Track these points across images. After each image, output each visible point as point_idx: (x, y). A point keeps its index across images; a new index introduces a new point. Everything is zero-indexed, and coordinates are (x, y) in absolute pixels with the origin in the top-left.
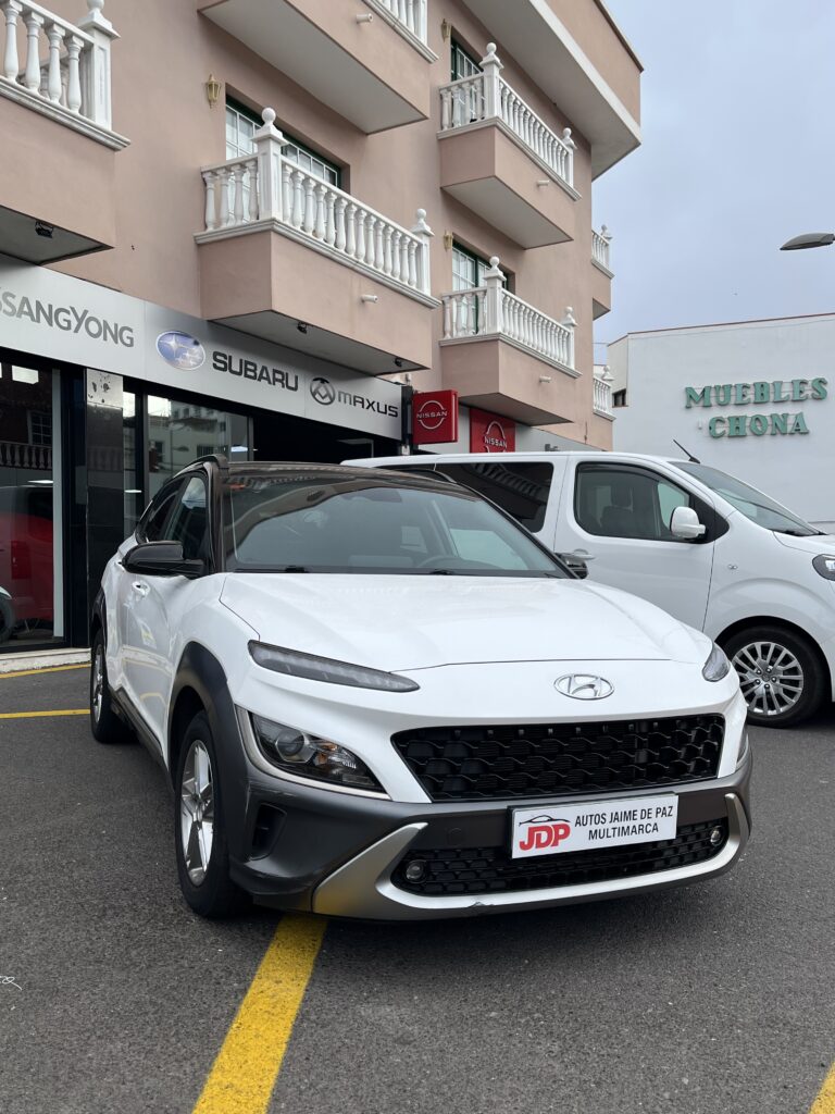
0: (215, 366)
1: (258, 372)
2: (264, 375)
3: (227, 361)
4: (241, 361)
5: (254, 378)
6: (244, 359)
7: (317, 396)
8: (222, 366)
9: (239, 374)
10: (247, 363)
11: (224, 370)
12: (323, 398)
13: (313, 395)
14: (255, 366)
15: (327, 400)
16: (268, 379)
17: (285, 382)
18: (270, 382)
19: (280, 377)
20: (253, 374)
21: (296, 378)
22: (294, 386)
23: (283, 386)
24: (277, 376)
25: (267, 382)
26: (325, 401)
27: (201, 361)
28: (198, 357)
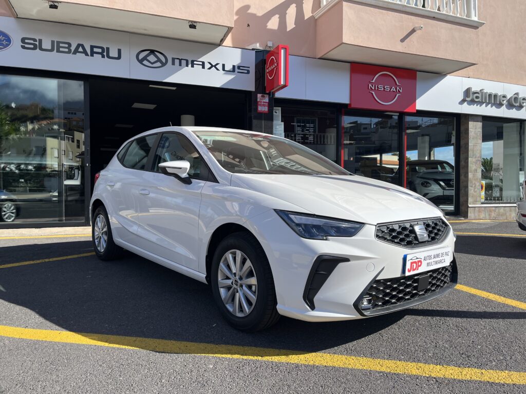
0: (23, 47)
1: (73, 48)
2: (81, 49)
3: (37, 43)
4: (53, 42)
5: (69, 52)
6: (56, 40)
7: (145, 62)
8: (32, 46)
9: (52, 50)
10: (58, 43)
11: (35, 48)
12: (152, 63)
13: (141, 62)
14: (70, 45)
15: (158, 64)
16: (85, 52)
17: (105, 54)
18: (87, 54)
19: (100, 50)
20: (67, 50)
21: (119, 51)
22: (117, 56)
23: (103, 57)
24: (95, 50)
25: (84, 54)
26: (154, 65)
27: (7, 45)
28: (4, 42)
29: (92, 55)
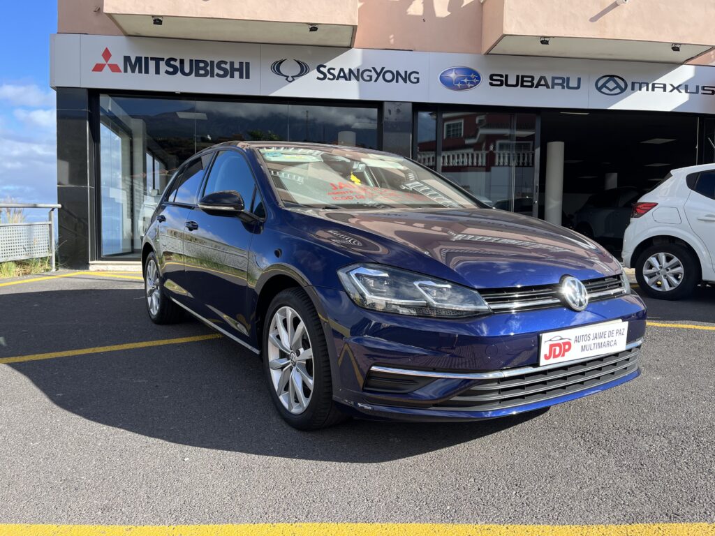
0: (491, 84)
1: (535, 82)
2: (543, 82)
3: (504, 79)
4: (518, 77)
5: (532, 86)
6: (520, 74)
7: (604, 90)
8: (499, 83)
9: (517, 85)
10: (523, 77)
11: (501, 85)
12: (611, 90)
13: (599, 89)
14: (533, 78)
15: (618, 90)
16: (547, 85)
17: (565, 84)
18: (548, 87)
19: (560, 81)
20: (530, 84)
21: (579, 80)
22: (576, 86)
23: (563, 88)
24: (557, 81)
25: (545, 87)
26: (613, 92)
27: (477, 83)
28: (475, 81)
29: (553, 87)
